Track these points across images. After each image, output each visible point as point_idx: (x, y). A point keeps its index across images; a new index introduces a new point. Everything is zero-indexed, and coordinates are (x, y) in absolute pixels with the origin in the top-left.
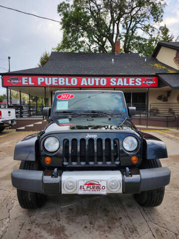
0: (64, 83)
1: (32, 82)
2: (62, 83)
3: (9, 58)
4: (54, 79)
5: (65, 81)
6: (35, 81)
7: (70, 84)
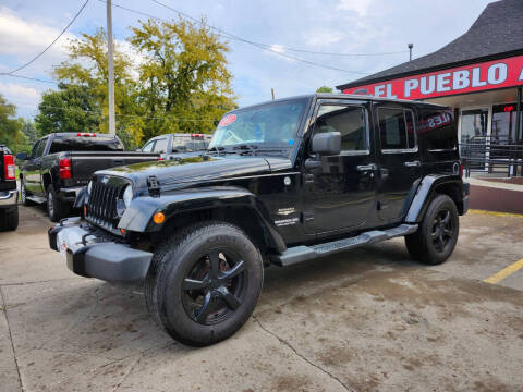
0: (466, 84)
1: (393, 94)
2: (461, 83)
3: (411, 47)
4: (441, 77)
5: (470, 78)
6: (399, 91)
7: (484, 83)
